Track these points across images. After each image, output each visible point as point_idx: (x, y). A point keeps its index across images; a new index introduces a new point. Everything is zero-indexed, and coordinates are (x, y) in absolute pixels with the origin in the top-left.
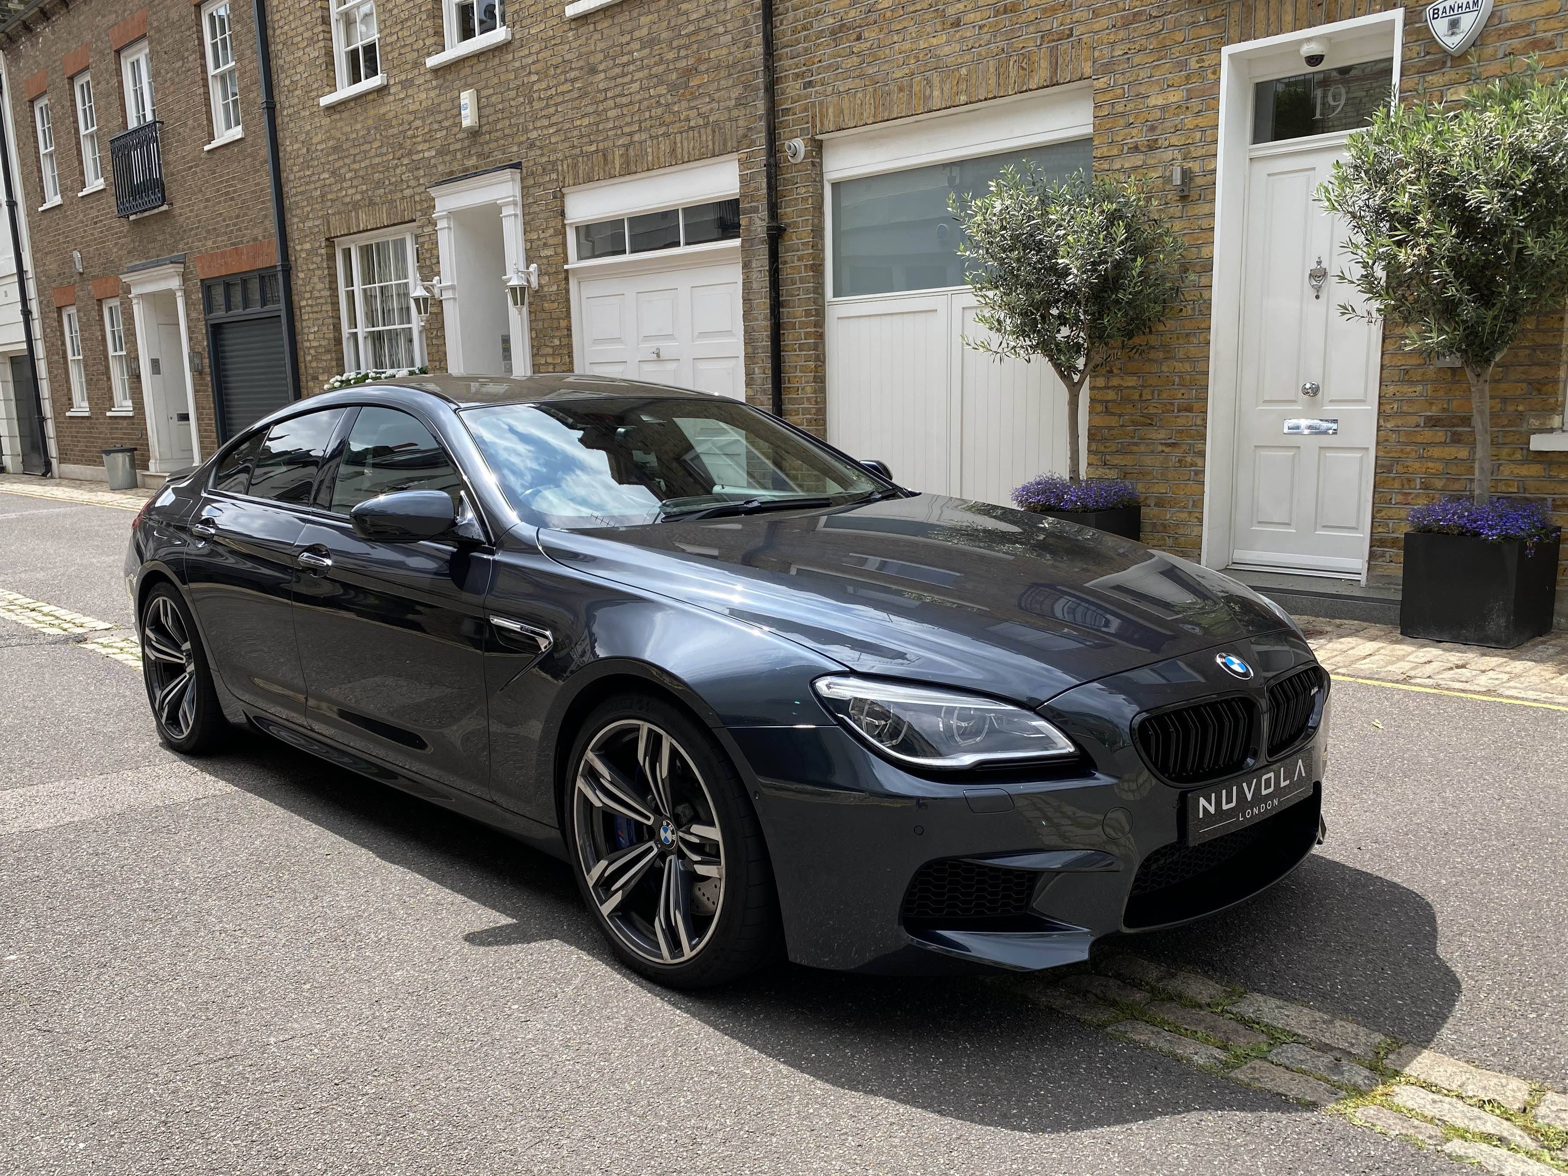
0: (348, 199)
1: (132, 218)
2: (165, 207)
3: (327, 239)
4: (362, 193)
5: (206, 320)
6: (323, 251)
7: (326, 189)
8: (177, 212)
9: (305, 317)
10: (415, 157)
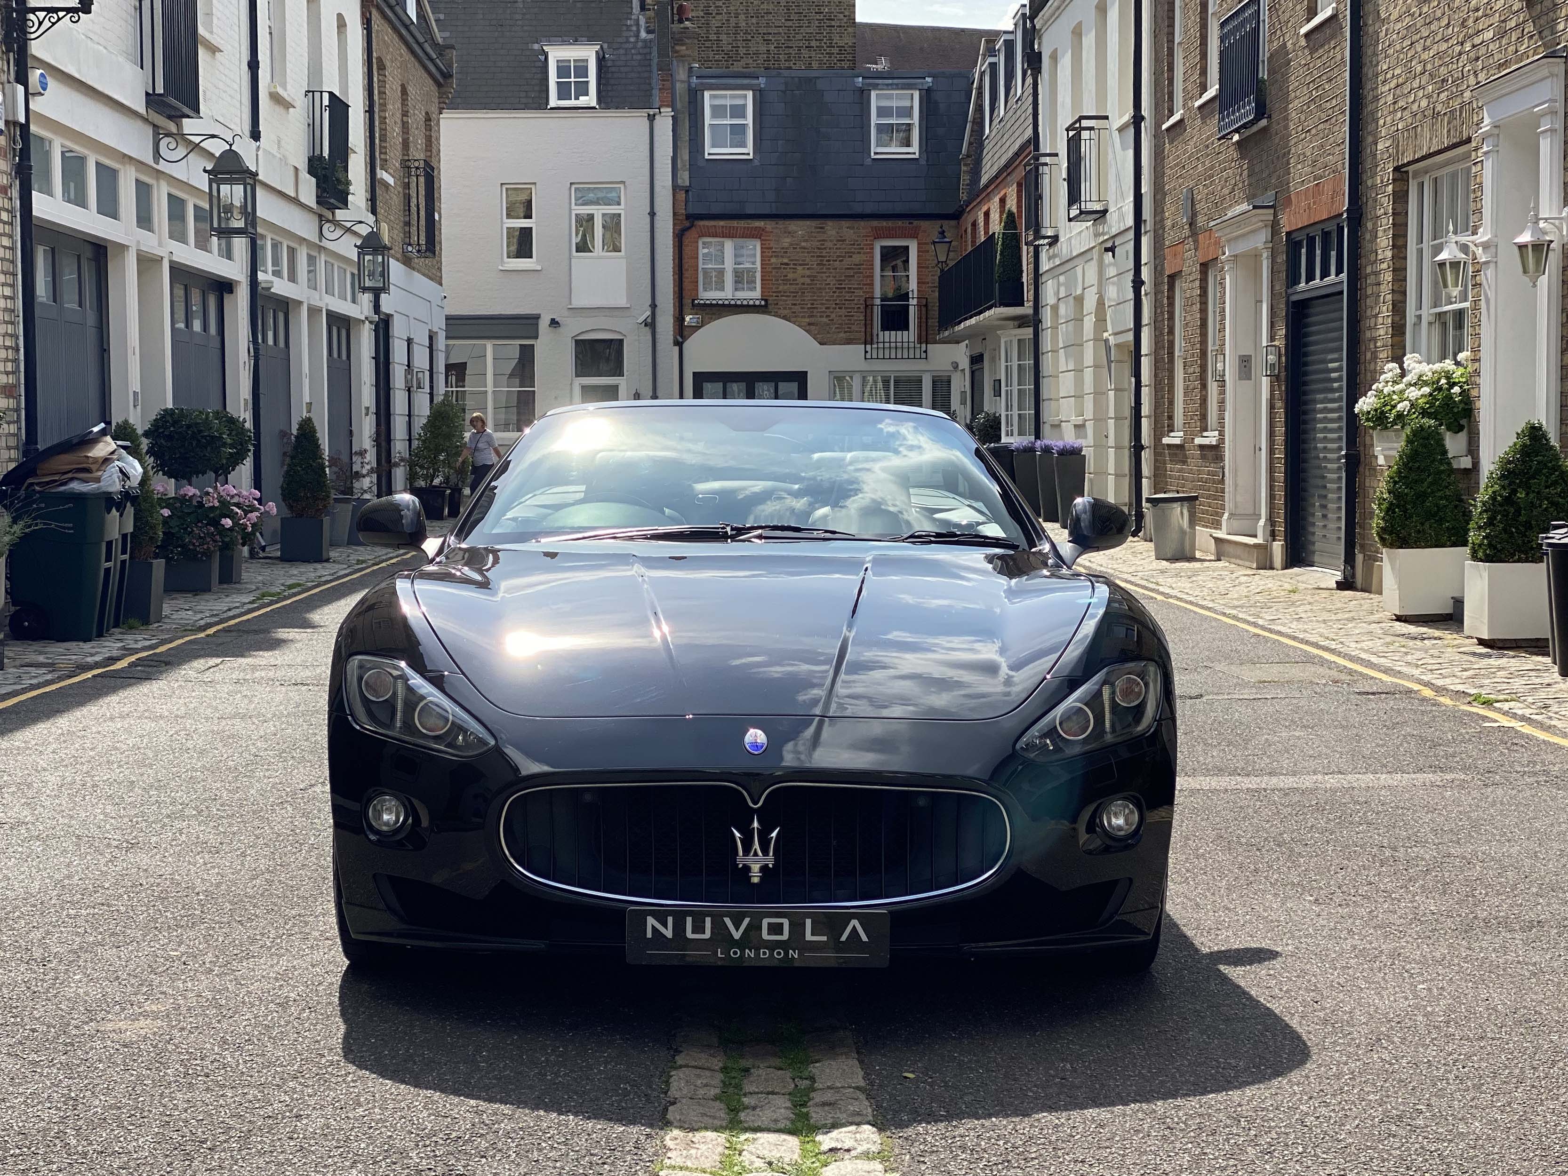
0: (1415, 107)
1: (1236, 137)
2: (1264, 122)
3: (1397, 169)
4: (1429, 97)
5: (1288, 296)
6: (1390, 188)
7: (1398, 92)
8: (1275, 127)
9: (1369, 292)
10: (1477, 41)
